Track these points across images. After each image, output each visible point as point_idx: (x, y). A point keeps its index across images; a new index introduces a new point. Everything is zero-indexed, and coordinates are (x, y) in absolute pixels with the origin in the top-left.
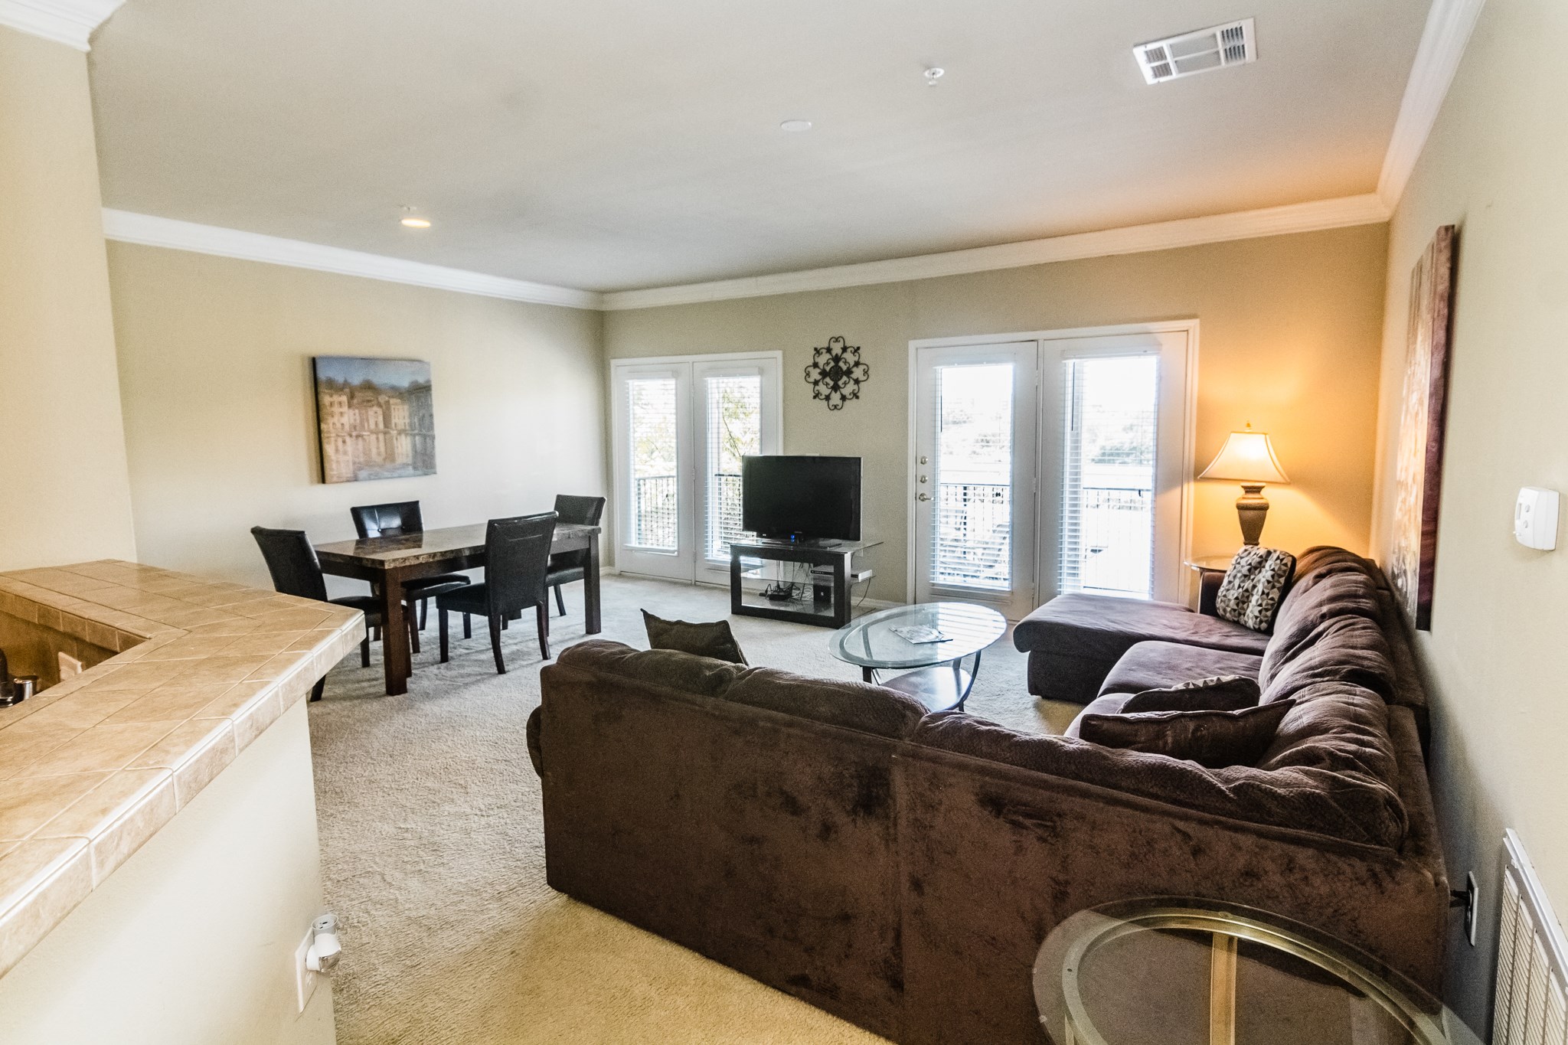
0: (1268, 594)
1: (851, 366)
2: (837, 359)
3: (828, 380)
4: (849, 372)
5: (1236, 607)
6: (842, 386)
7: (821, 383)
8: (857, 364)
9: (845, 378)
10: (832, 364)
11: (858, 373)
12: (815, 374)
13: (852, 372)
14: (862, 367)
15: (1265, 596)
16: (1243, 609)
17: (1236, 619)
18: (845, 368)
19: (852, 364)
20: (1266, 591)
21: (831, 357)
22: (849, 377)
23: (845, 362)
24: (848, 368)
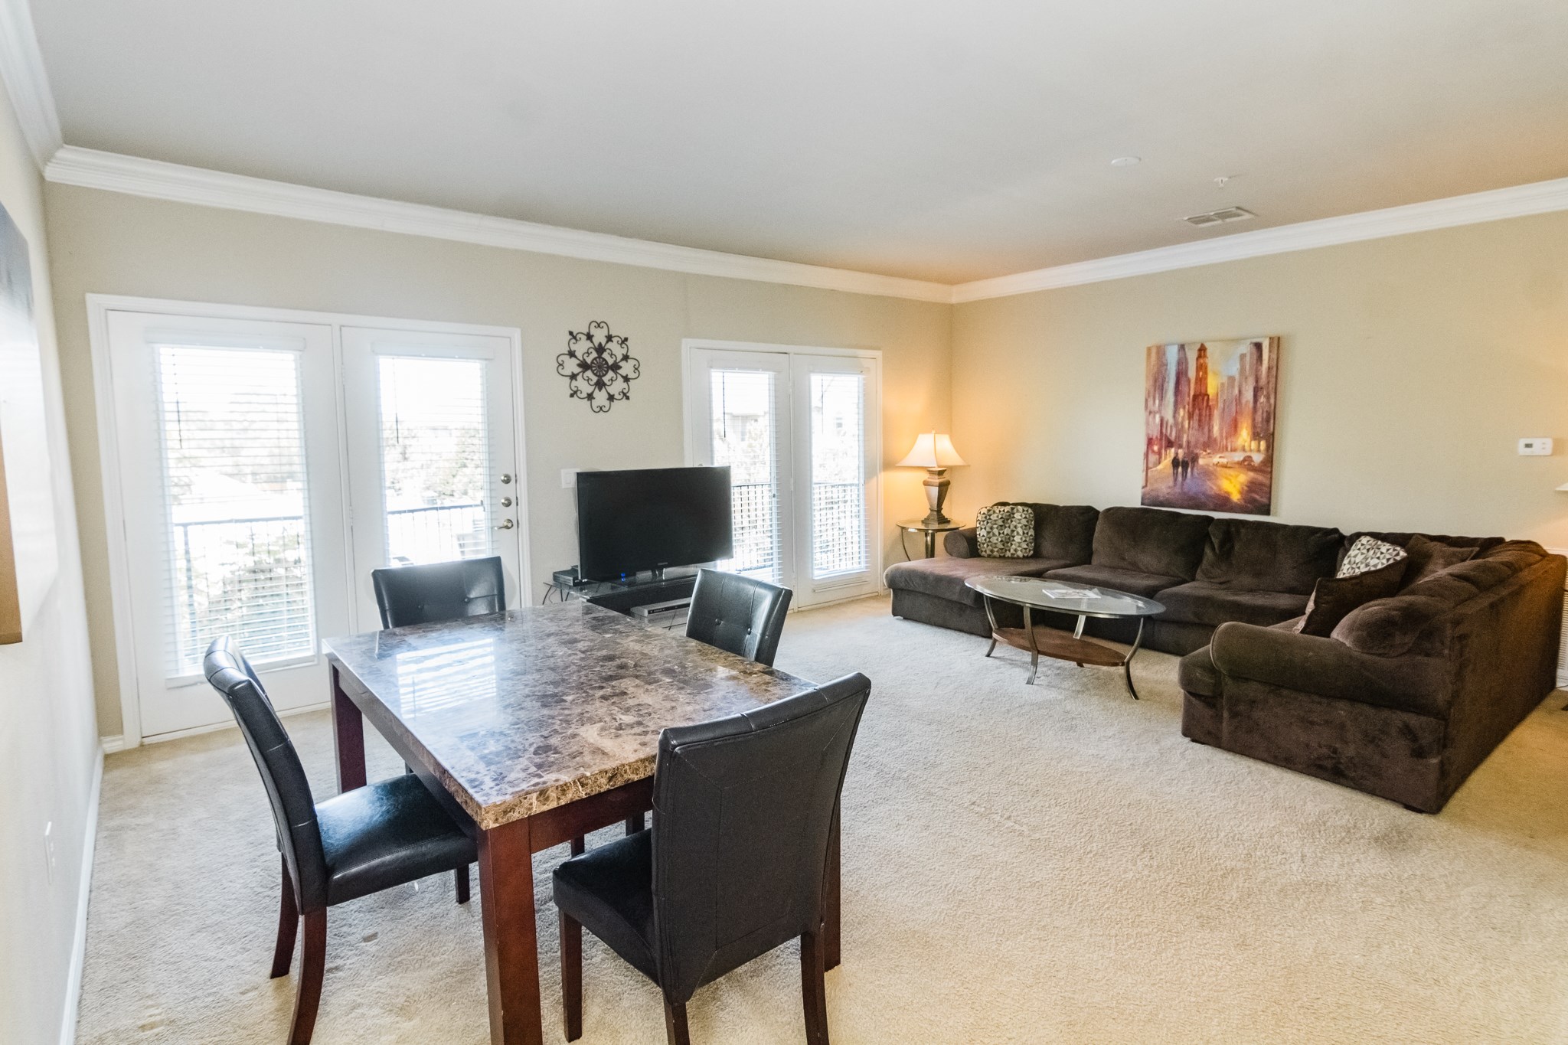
0: (1027, 533)
1: (618, 360)
2: (600, 349)
3: (589, 373)
4: (615, 367)
5: (1002, 547)
6: (608, 383)
7: (579, 377)
8: (626, 358)
9: (611, 374)
10: (594, 355)
11: (627, 368)
12: (572, 366)
13: (620, 367)
14: (631, 363)
15: (1026, 535)
16: (1008, 546)
17: (1002, 555)
18: (610, 361)
19: (620, 357)
20: (1026, 532)
21: (592, 345)
22: (616, 373)
23: (611, 355)
24: (615, 361)
